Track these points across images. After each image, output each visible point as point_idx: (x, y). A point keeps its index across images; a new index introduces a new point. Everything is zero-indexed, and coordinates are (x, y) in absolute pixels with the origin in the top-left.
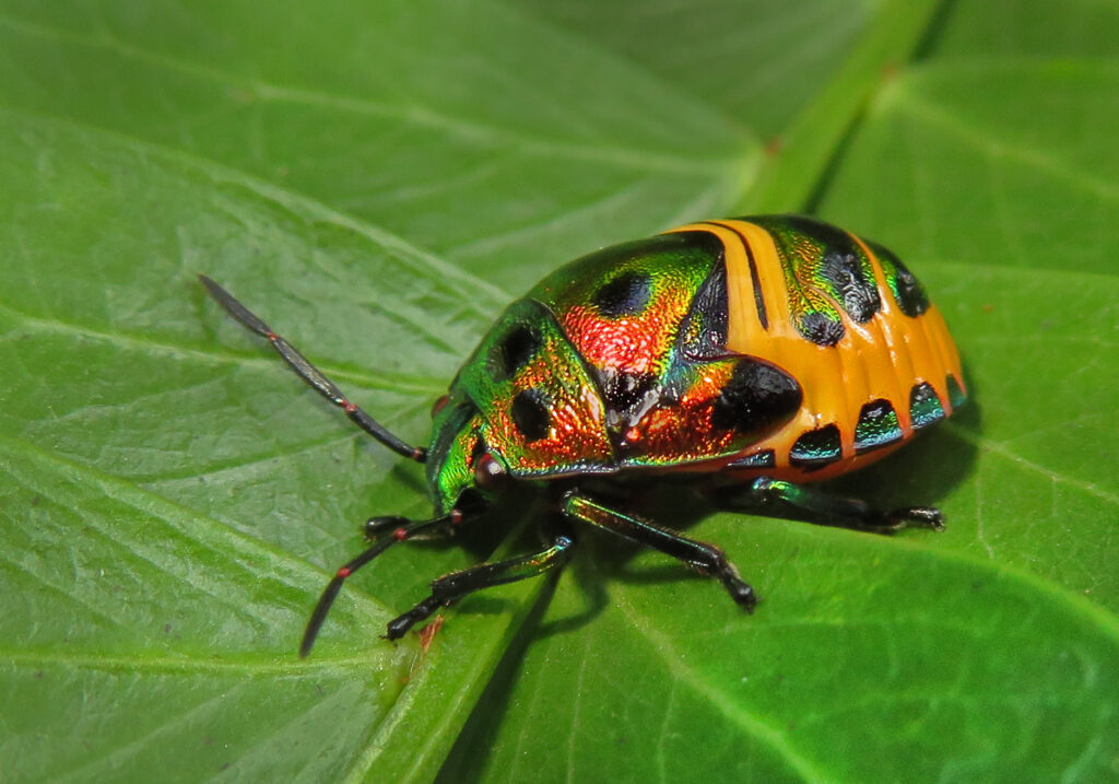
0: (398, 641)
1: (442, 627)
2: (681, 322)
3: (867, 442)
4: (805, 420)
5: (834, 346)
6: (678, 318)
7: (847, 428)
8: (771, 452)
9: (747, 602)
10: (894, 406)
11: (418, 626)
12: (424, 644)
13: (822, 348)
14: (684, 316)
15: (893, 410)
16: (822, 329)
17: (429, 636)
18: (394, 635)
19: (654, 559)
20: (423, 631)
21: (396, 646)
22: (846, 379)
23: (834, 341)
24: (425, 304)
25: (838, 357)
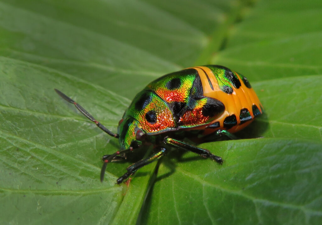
0: (120, 184)
1: (131, 181)
2: (190, 90)
3: (243, 119)
4: (226, 114)
5: (231, 94)
6: (189, 89)
7: (238, 115)
8: (218, 122)
9: (220, 162)
10: (249, 110)
11: (125, 180)
12: (127, 185)
13: (228, 95)
14: (191, 88)
15: (248, 111)
16: (228, 90)
17: (128, 182)
18: (119, 183)
19: (191, 154)
20: (126, 181)
21: (120, 185)
22: (235, 103)
23: (231, 93)
24: (109, 103)
25: (233, 97)
